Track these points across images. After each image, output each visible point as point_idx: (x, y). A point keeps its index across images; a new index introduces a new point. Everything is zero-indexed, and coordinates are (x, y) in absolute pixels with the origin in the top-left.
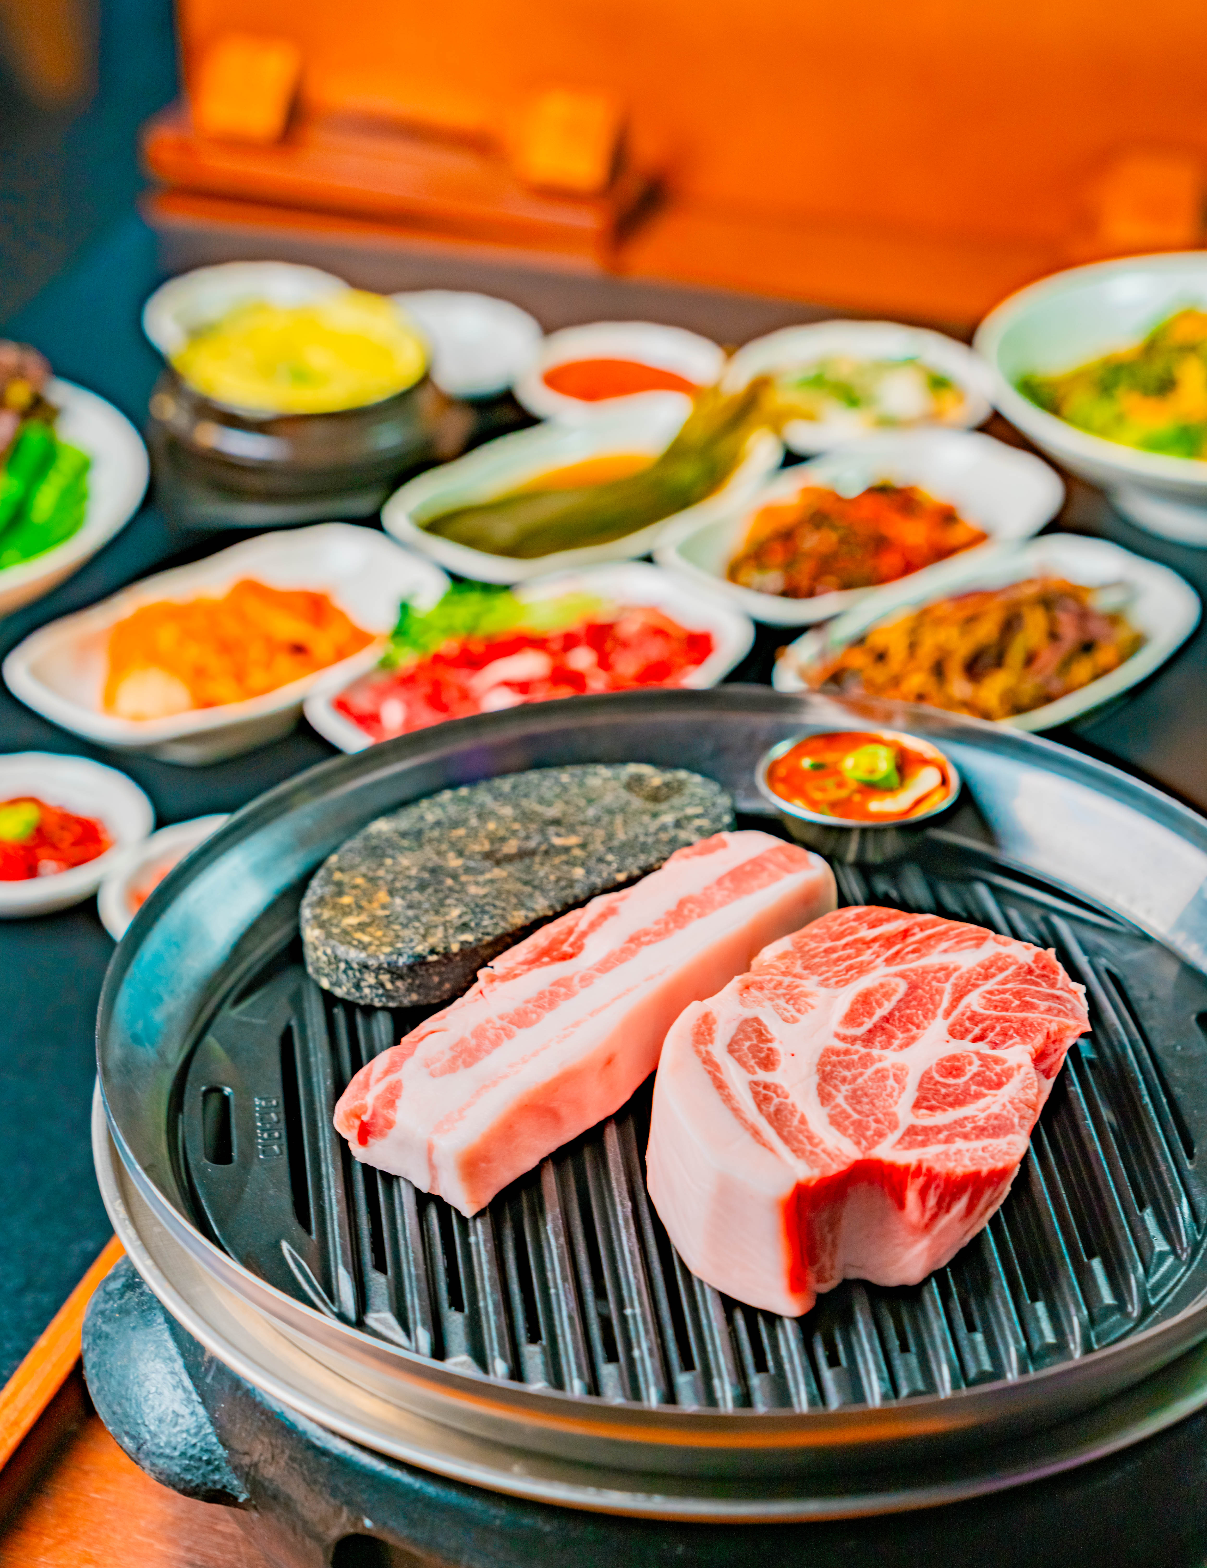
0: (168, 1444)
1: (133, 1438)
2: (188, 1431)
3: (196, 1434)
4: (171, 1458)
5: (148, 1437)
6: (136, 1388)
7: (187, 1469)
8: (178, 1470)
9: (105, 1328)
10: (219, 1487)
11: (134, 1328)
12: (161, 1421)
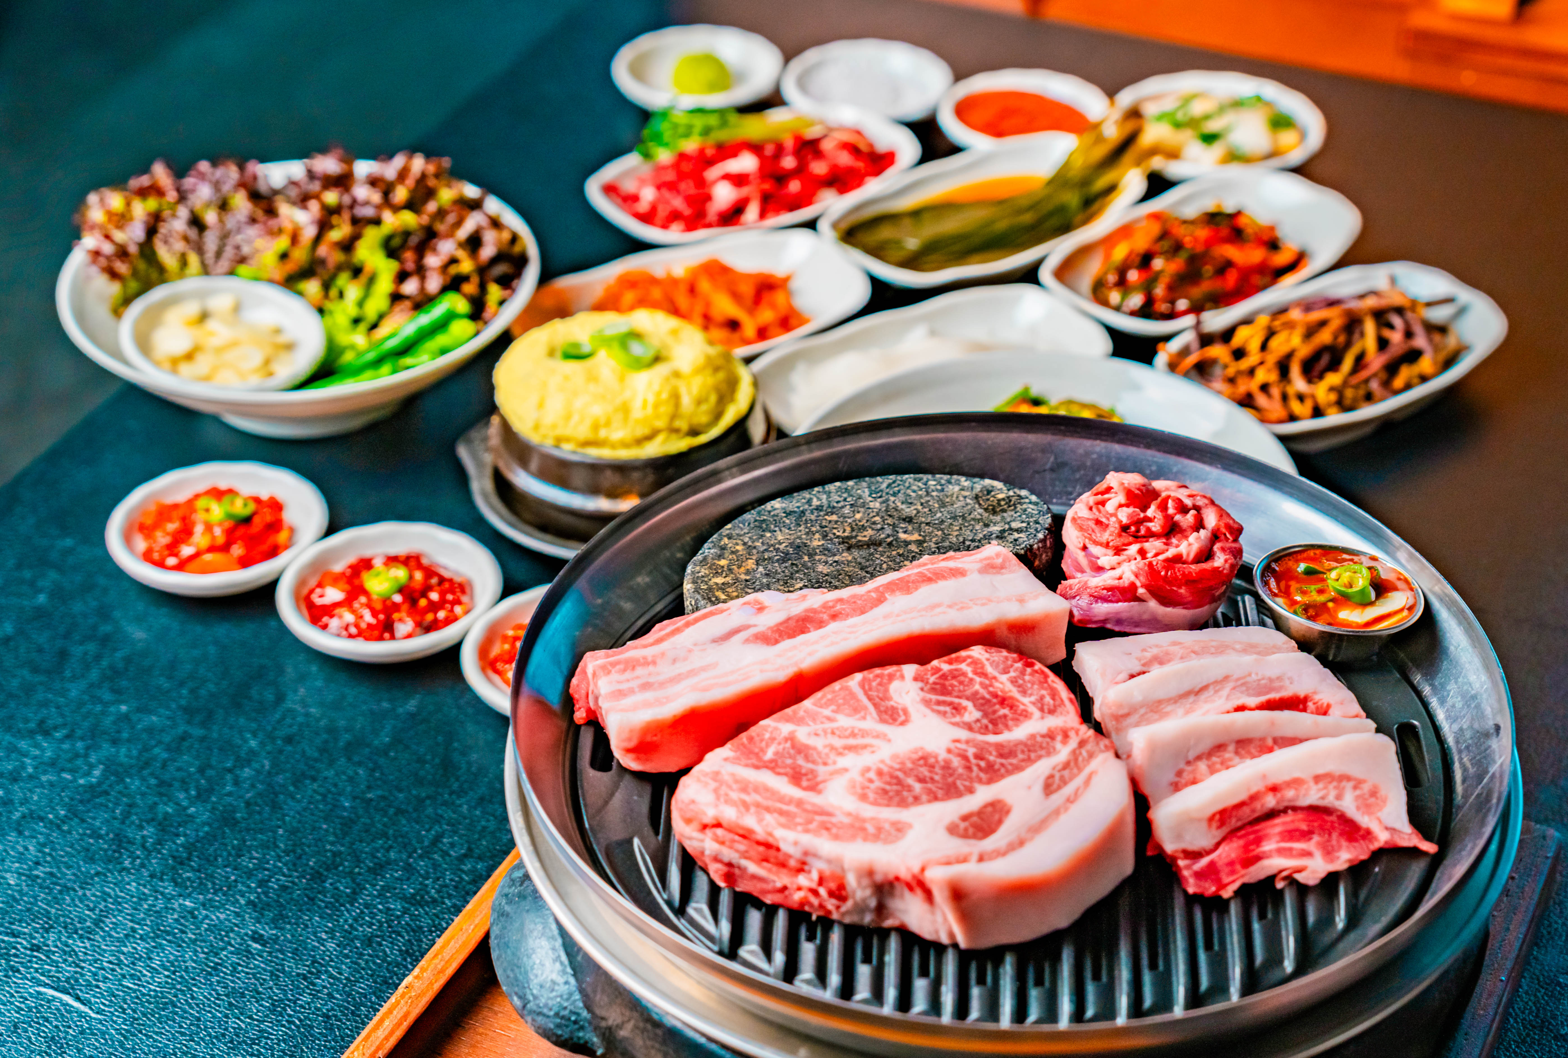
0: (546, 1005)
1: (520, 997)
2: (561, 996)
3: (567, 1000)
4: (548, 1017)
5: (531, 998)
6: (525, 959)
7: (558, 1026)
8: (552, 1026)
9: (507, 908)
10: (582, 1042)
11: (528, 911)
12: (541, 986)
